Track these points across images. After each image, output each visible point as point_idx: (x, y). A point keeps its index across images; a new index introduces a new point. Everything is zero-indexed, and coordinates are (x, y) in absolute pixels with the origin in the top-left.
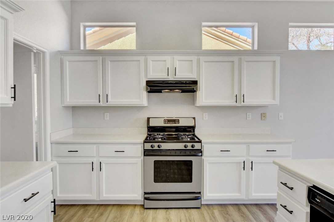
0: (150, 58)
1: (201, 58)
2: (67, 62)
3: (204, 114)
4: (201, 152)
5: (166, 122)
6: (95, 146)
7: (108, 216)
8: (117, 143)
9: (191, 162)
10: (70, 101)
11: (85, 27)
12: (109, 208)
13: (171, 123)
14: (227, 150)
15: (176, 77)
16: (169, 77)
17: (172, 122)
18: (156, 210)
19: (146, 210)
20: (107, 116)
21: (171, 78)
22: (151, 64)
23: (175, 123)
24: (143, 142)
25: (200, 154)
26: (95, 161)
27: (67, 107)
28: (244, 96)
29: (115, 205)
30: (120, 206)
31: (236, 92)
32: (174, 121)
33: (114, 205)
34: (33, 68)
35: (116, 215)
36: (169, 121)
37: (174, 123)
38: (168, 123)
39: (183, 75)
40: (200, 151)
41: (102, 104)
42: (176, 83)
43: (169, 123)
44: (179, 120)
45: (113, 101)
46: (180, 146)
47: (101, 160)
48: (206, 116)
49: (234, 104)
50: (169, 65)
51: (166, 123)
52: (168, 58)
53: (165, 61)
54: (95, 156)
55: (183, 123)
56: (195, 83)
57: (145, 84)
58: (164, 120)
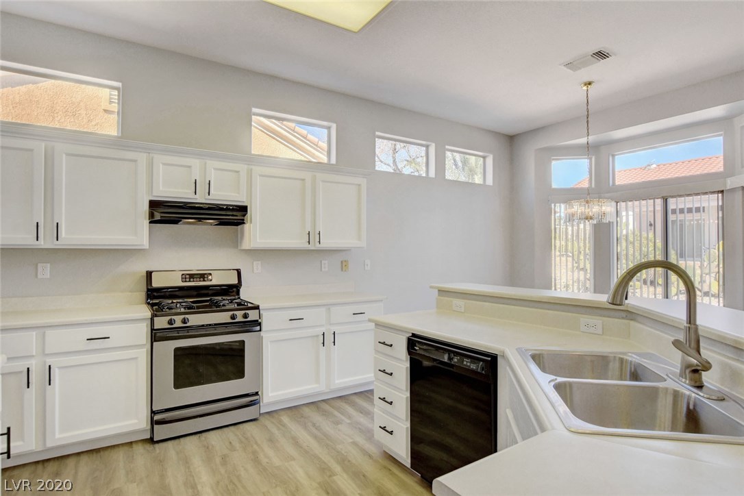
0: (159, 159)
3: (255, 263)
4: (260, 324)
5: (186, 278)
6: (34, 333)
8: (91, 323)
13: (195, 279)
14: (298, 318)
15: (210, 197)
16: (197, 196)
17: (198, 279)
20: (45, 271)
21: (201, 198)
22: (160, 170)
23: (204, 281)
24: (149, 317)
25: (258, 328)
26: (33, 364)
28: (319, 234)
31: (308, 228)
32: (203, 276)
35: (94, 467)
36: (192, 276)
37: (202, 279)
38: (190, 281)
39: (224, 195)
40: (257, 323)
41: (42, 243)
42: (209, 209)
43: (192, 280)
44: (210, 274)
45: (69, 238)
46: (223, 317)
47: (49, 361)
48: (258, 266)
49: (306, 246)
50: (197, 176)
51: (186, 281)
52: (195, 163)
53: (190, 167)
54: (34, 354)
55: (216, 280)
56: (244, 209)
57: (146, 207)
58: (183, 275)
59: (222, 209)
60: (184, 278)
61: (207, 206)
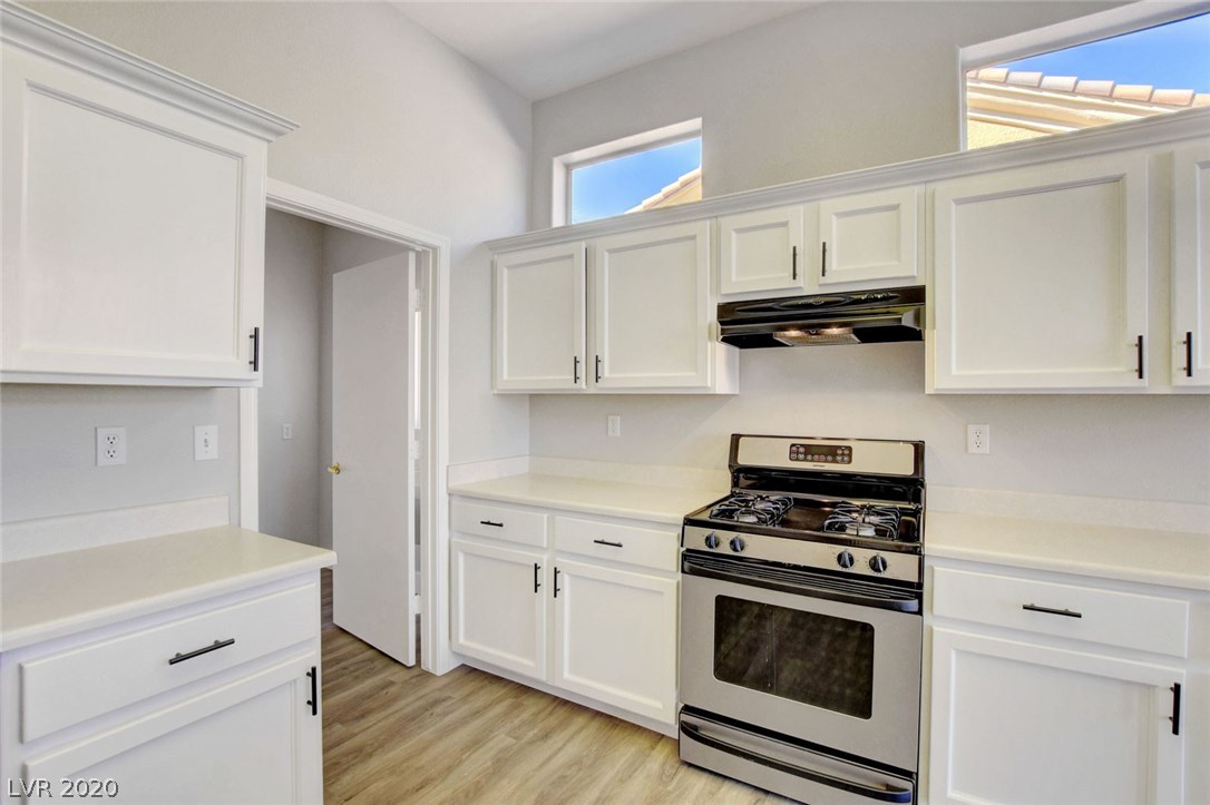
0: (730, 223)
1: (941, 188)
2: (506, 271)
3: (971, 428)
4: (919, 597)
5: (798, 453)
6: (545, 516)
7: (560, 749)
8: (604, 516)
9: (867, 629)
10: (510, 379)
11: (568, 167)
12: (580, 720)
13: (816, 457)
14: (1062, 609)
15: (829, 279)
16: (800, 282)
17: (823, 457)
18: (720, 780)
19: (684, 770)
20: (616, 425)
21: (809, 285)
22: (734, 243)
23: (834, 461)
24: (682, 523)
25: (914, 604)
26: (545, 561)
27: (509, 397)
28: (1189, 342)
29: (603, 714)
30: (612, 722)
31: (1139, 323)
32: (831, 452)
33: (598, 714)
34: (413, 295)
35: (585, 753)
36: (810, 451)
37: (830, 458)
38: (805, 460)
40: (915, 590)
41: (584, 386)
42: (828, 305)
43: (809, 457)
44: (850, 449)
45: (616, 378)
46: (819, 555)
47: (561, 562)
48: (981, 438)
49: (1130, 382)
50: (798, 237)
51: (797, 460)
52: (796, 214)
53: (785, 224)
54: (545, 546)
55: (865, 462)
56: (915, 295)
57: (712, 316)
58: (793, 445)
59: (859, 302)
60: (795, 452)
61: (823, 300)
